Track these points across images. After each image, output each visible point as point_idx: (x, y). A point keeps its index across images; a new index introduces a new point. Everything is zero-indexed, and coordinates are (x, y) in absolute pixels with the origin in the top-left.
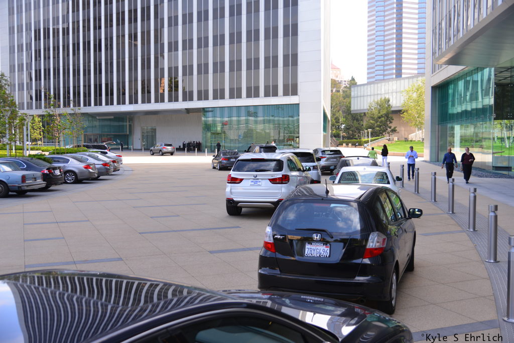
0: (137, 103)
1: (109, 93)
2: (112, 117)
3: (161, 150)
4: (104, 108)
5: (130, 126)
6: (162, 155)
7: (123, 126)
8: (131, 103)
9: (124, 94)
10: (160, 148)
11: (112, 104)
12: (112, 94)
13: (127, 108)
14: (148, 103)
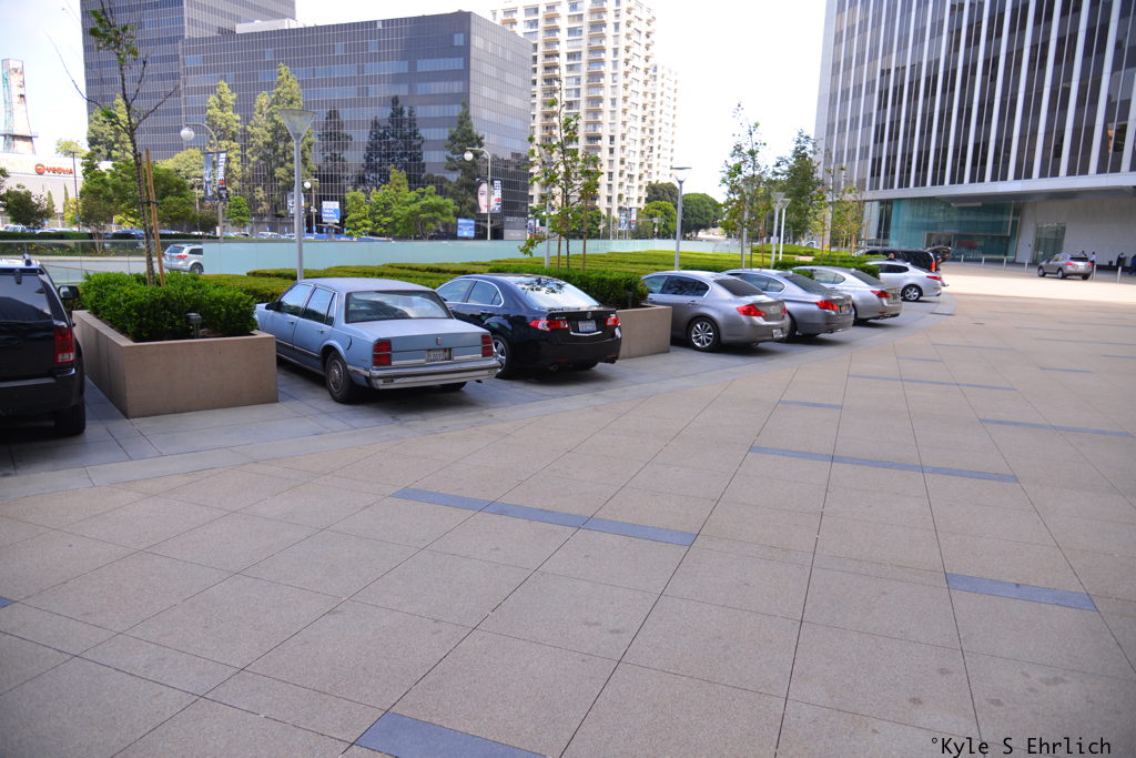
0: (1030, 177)
1: (979, 162)
2: (979, 204)
3: (1060, 269)
4: (967, 188)
5: (1015, 223)
6: (1064, 277)
7: (1001, 222)
8: (1017, 177)
9: (1007, 161)
10: (1060, 263)
11: (982, 179)
12: (984, 163)
13: (1011, 186)
14: (1052, 176)
